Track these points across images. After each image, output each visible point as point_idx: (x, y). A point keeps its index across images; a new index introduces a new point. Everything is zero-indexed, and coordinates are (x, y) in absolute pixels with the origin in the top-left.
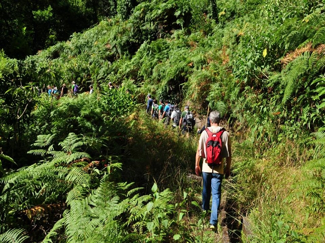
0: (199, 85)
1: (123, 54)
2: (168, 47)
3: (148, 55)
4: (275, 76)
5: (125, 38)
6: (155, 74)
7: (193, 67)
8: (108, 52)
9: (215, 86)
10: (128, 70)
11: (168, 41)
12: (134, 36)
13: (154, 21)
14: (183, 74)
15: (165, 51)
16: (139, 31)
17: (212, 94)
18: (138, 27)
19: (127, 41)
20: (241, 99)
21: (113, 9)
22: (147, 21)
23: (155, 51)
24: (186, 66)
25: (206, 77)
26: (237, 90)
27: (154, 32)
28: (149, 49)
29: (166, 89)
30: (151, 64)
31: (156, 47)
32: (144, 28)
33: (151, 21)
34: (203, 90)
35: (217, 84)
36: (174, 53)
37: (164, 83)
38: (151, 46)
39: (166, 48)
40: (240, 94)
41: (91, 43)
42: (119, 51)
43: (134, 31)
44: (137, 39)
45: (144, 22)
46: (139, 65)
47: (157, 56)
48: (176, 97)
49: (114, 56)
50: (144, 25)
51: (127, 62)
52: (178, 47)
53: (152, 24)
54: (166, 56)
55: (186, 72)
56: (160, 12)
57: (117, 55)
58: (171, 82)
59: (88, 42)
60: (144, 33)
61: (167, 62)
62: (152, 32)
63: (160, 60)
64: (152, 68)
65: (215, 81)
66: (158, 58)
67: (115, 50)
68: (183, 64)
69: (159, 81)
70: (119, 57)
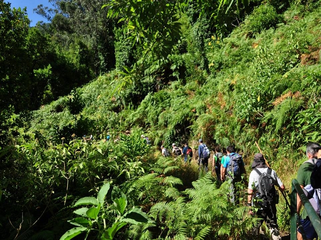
0: (204, 126)
1: (127, 105)
2: (169, 97)
3: (152, 104)
4: (268, 115)
5: (128, 91)
6: (161, 121)
7: (195, 112)
8: (114, 104)
9: (218, 127)
10: (135, 119)
11: (169, 92)
12: (135, 89)
13: (153, 74)
14: (188, 119)
15: (167, 100)
16: (141, 84)
17: (218, 133)
18: (139, 81)
19: (130, 94)
20: (243, 134)
21: (103, 63)
22: (146, 75)
23: (158, 101)
24: (190, 111)
25: (210, 120)
26: (239, 127)
27: (153, 84)
28: (153, 100)
29: (173, 132)
30: (157, 112)
31: (159, 97)
32: (144, 81)
33: (150, 75)
34: (208, 130)
35: (221, 125)
36: (175, 102)
37: (171, 127)
38: (154, 97)
39: (168, 98)
40: (241, 131)
41: (94, 96)
42: (124, 102)
43: (135, 84)
44: (139, 91)
45: (144, 76)
46: (145, 114)
47: (160, 105)
48: (183, 138)
49: (119, 107)
50: (144, 79)
51: (133, 112)
52: (178, 96)
53: (151, 78)
54: (168, 104)
55: (191, 117)
56: (158, 66)
57: (122, 106)
58: (177, 126)
59: (90, 96)
60: (144, 85)
61: (171, 109)
62: (151, 85)
63: (163, 109)
64: (158, 116)
65: (218, 122)
66: (162, 107)
67: (119, 101)
68: (187, 111)
69: (166, 126)
70: (123, 108)
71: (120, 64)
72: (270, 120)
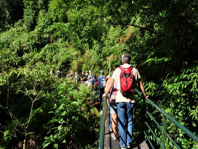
0: (77, 64)
1: (33, 49)
2: (58, 47)
3: (49, 51)
5: (34, 41)
6: (54, 60)
7: (73, 57)
8: (25, 48)
9: (84, 65)
10: (39, 58)
11: (58, 45)
12: (38, 40)
13: (48, 33)
14: (69, 60)
15: (57, 49)
16: (41, 38)
17: (83, 68)
18: (40, 36)
19: (35, 43)
20: (95, 69)
22: (45, 33)
23: (52, 49)
24: (70, 57)
25: (80, 62)
26: (93, 66)
27: (48, 39)
28: (49, 48)
29: (61, 66)
30: (52, 55)
31: (53, 47)
33: (47, 33)
34: (79, 66)
35: (85, 64)
36: (62, 50)
37: (59, 64)
38: (50, 46)
39: (57, 48)
40: (94, 68)
41: (10, 41)
42: (31, 47)
43: (38, 38)
44: (40, 41)
45: (43, 34)
46: (45, 56)
47: (53, 51)
48: (66, 70)
49: (28, 50)
50: (43, 35)
51: (38, 54)
52: (63, 47)
53: (47, 35)
54: (57, 51)
55: (70, 59)
56: (51, 29)
57: (30, 50)
58: (63, 64)
59: (7, 41)
60: (43, 39)
61: (60, 54)
62: (47, 39)
63: (55, 54)
64: (52, 57)
65: (84, 63)
66: (54, 52)
67: (28, 47)
68: (68, 56)
69: (57, 63)
70: (31, 51)
71: (27, 23)
72: (106, 64)
